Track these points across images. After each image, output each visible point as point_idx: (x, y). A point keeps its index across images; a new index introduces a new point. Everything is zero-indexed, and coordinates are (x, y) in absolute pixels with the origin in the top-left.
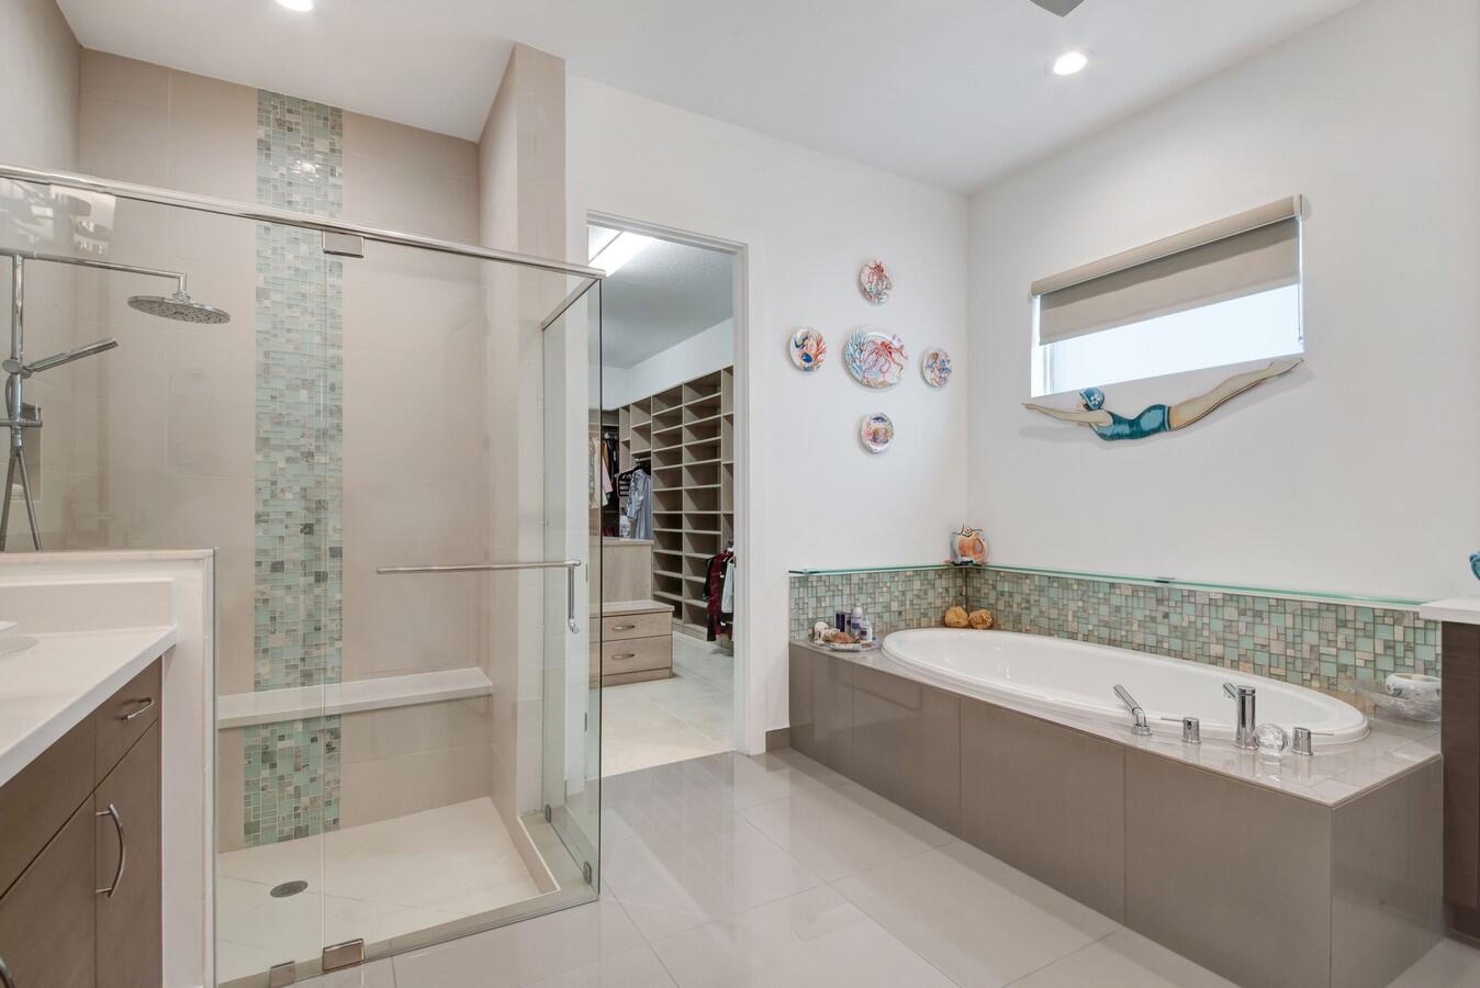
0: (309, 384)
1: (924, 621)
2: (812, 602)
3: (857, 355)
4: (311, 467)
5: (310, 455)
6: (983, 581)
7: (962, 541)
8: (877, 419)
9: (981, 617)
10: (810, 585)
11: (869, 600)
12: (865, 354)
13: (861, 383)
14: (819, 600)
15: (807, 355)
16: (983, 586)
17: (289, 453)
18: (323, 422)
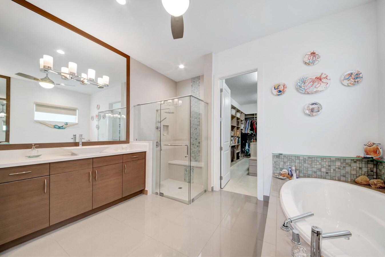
0: (196, 118)
1: (343, 178)
2: (282, 163)
3: (303, 85)
4: (197, 130)
5: (196, 128)
6: (382, 167)
7: (366, 148)
8: (313, 104)
9: (373, 182)
10: (281, 158)
11: (309, 166)
12: (306, 84)
13: (304, 93)
14: (284, 163)
15: (279, 91)
16: (383, 169)
17: (194, 128)
18: (198, 124)
